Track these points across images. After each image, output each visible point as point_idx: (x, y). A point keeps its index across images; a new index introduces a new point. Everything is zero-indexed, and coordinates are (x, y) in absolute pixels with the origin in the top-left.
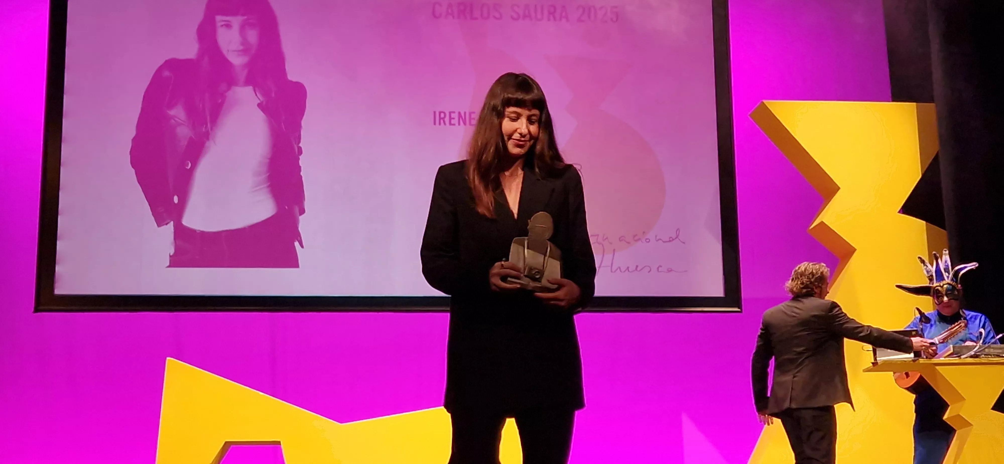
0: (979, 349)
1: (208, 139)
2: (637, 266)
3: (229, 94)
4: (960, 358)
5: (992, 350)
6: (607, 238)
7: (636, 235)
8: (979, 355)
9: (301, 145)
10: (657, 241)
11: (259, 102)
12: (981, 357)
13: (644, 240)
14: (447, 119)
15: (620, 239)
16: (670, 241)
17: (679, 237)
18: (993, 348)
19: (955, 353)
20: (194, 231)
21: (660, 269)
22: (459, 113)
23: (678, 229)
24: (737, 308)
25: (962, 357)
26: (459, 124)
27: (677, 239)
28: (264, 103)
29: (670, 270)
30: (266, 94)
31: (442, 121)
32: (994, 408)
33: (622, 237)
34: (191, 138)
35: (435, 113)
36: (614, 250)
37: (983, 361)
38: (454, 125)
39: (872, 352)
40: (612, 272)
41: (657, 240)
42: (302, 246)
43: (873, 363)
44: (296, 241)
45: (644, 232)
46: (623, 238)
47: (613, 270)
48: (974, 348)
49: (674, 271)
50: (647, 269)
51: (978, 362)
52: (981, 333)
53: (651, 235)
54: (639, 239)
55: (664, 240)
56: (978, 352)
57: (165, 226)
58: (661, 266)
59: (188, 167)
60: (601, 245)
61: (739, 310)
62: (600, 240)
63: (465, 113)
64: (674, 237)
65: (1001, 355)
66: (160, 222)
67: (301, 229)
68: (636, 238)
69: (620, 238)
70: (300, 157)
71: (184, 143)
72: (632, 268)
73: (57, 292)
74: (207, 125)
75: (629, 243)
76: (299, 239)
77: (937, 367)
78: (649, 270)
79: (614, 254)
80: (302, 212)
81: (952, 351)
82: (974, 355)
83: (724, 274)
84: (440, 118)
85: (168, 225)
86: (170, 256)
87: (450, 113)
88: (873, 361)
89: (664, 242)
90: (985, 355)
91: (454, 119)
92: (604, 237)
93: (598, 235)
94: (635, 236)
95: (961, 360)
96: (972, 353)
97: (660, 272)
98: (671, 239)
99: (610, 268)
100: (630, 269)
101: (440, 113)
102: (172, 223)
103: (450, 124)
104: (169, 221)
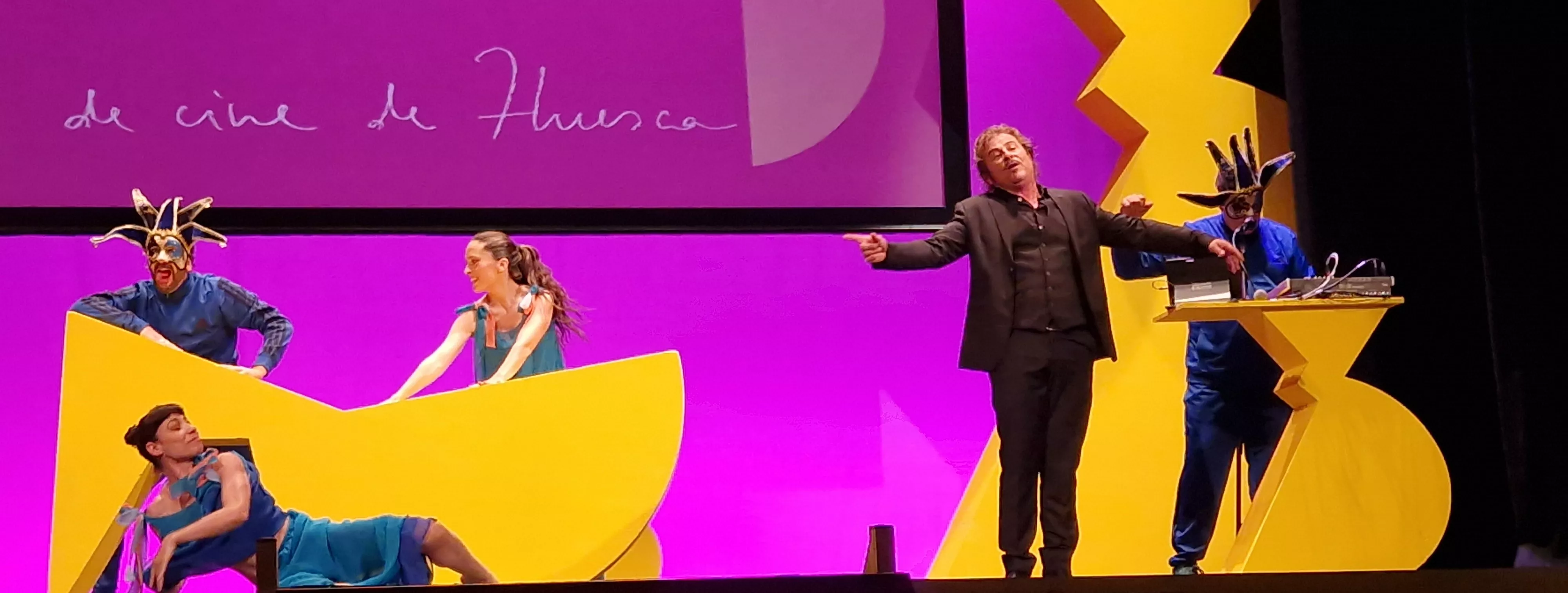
0: (1329, 284)
4: (1300, 298)
5: (1349, 286)
8: (1330, 294)
12: (1333, 296)
18: (1350, 283)
19: (1293, 290)
25: (1304, 296)
32: (1350, 375)
37: (1336, 303)
39: (1167, 291)
43: (1168, 308)
48: (1322, 283)
51: (1328, 303)
52: (1333, 260)
56: (1329, 289)
65: (1363, 293)
77: (1266, 313)
81: (1288, 288)
82: (1323, 293)
83: (945, 172)
88: (1169, 305)
90: (1339, 293)
95: (1302, 301)
96: (1319, 291)
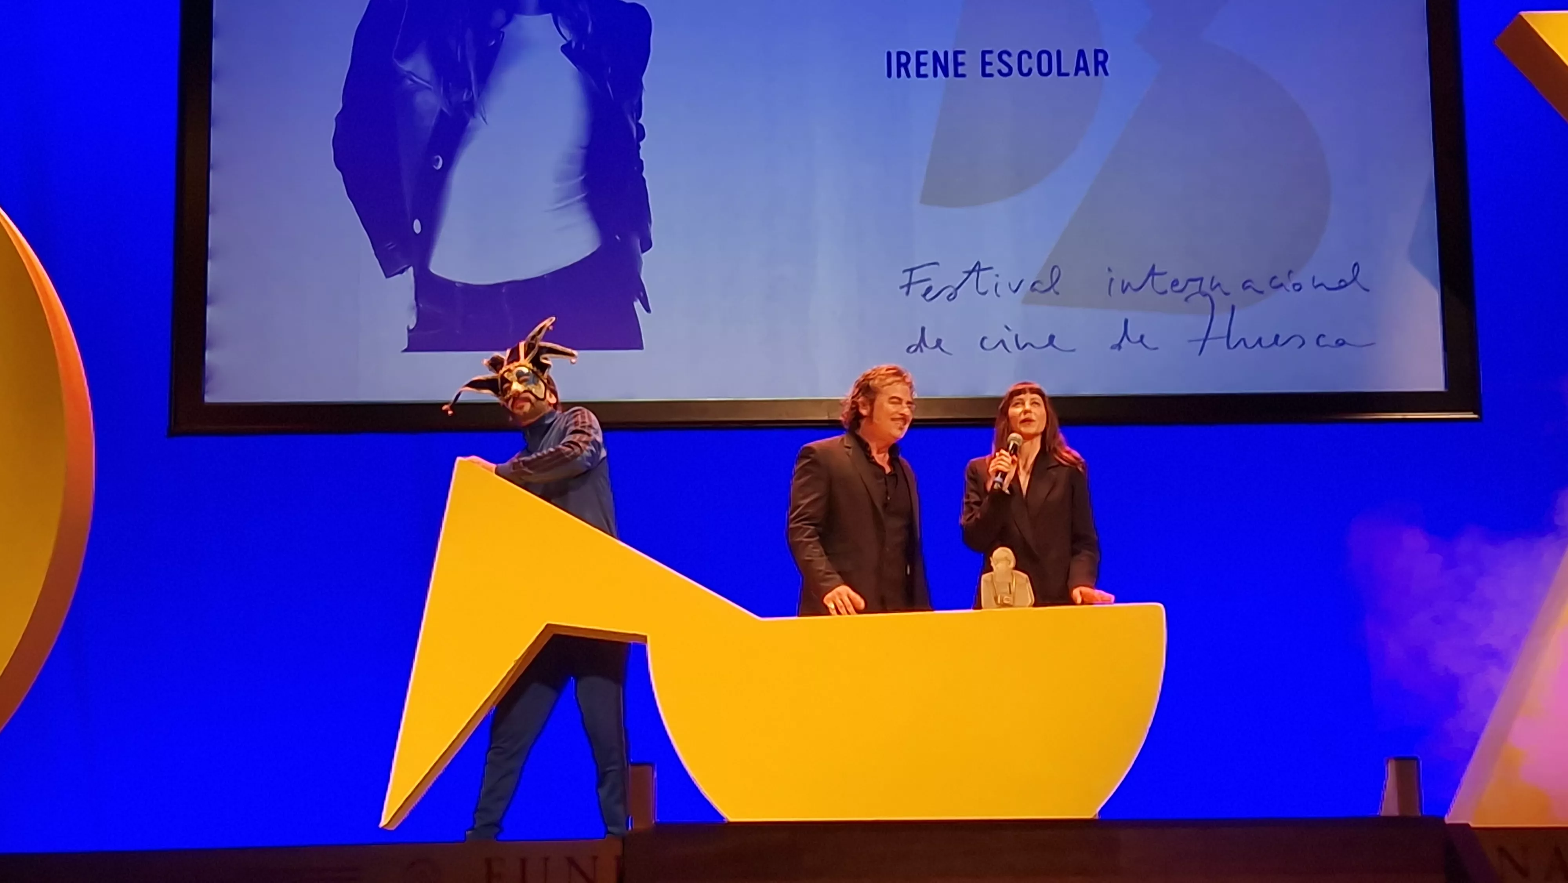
1: (473, 114)
2: (1277, 337)
3: (510, 30)
6: (1219, 285)
7: (1274, 278)
9: (641, 121)
10: (1316, 287)
11: (565, 42)
13: (1290, 287)
14: (912, 67)
15: (1245, 286)
16: (1340, 287)
17: (1359, 278)
20: (449, 285)
21: (1322, 341)
22: (935, 54)
23: (1355, 265)
24: (1472, 413)
26: (935, 75)
27: (1354, 284)
28: (574, 45)
29: (1341, 342)
30: (577, 28)
31: (903, 70)
33: (1249, 281)
34: (442, 111)
35: (889, 54)
36: (1233, 308)
38: (925, 76)
40: (1229, 347)
41: (1316, 284)
42: (648, 310)
44: (636, 301)
45: (1290, 272)
46: (1248, 284)
47: (1232, 346)
49: (1348, 344)
50: (1297, 341)
53: (1303, 277)
54: (1282, 285)
55: (1328, 286)
57: (398, 276)
58: (1322, 336)
59: (437, 166)
60: (1208, 298)
61: (1476, 416)
62: (1206, 287)
63: (946, 53)
64: (1348, 281)
66: (390, 268)
67: (645, 276)
68: (1275, 283)
69: (1243, 285)
70: (641, 143)
71: (431, 122)
72: (1268, 340)
73: (208, 399)
74: (470, 89)
75: (1261, 292)
76: (642, 294)
78: (1301, 342)
79: (1232, 315)
80: (647, 245)
83: (1446, 348)
84: (899, 65)
85: (404, 274)
86: (409, 331)
87: (919, 54)
89: (1329, 289)
91: (925, 64)
92: (1212, 284)
93: (1201, 279)
94: (1272, 280)
97: (1323, 346)
98: (1343, 284)
99: (1225, 339)
100: (1265, 343)
101: (899, 54)
102: (411, 269)
103: (919, 75)
104: (405, 266)
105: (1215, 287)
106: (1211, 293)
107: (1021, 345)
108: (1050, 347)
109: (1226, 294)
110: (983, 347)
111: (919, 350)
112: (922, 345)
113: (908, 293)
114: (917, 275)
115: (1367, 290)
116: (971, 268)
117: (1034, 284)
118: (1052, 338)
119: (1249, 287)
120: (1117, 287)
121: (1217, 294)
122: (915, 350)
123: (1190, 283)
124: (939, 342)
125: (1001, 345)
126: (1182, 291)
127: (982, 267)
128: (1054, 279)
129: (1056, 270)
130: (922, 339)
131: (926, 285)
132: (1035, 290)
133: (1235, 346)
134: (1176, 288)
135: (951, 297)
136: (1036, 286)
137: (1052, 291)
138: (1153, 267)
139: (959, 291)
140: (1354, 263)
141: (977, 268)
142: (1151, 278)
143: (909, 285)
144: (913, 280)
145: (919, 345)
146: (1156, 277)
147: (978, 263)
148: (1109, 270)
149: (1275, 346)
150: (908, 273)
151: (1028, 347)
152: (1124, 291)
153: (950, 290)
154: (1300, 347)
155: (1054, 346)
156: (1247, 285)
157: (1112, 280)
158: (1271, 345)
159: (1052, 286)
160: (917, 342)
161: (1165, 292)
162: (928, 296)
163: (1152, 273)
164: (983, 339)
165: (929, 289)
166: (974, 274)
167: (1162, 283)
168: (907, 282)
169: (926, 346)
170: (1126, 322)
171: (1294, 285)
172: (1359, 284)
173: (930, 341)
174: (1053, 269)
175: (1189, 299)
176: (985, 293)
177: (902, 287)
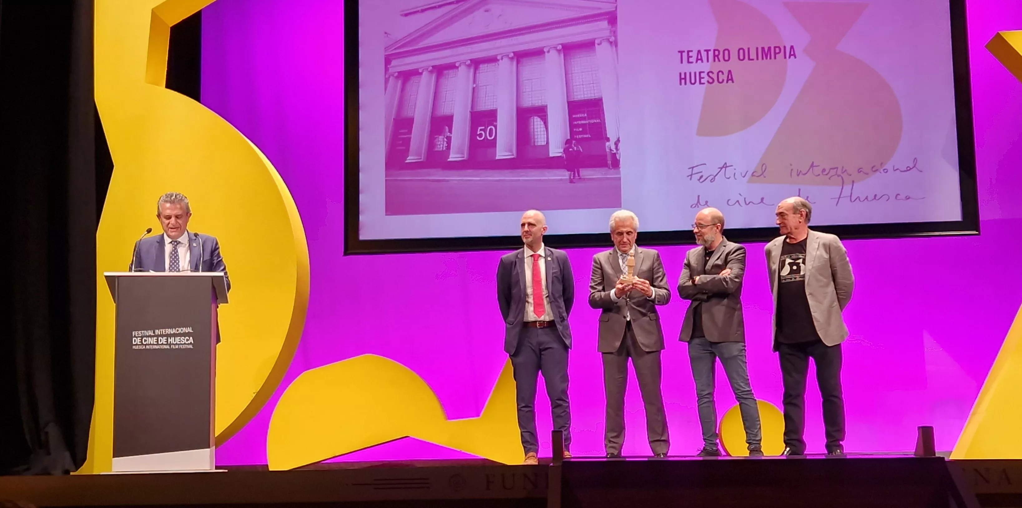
2: (876, 196)
6: (846, 170)
7: (874, 166)
10: (895, 171)
13: (882, 170)
15: (859, 171)
16: (908, 170)
17: (917, 166)
21: (899, 197)
23: (915, 158)
24: (975, 231)
27: (914, 168)
29: (908, 197)
33: (861, 168)
36: (853, 182)
40: (851, 201)
41: (895, 169)
45: (882, 164)
47: (853, 201)
49: (912, 198)
50: (886, 197)
53: (888, 166)
54: (877, 170)
55: (901, 170)
58: (899, 194)
60: (840, 177)
61: (977, 233)
62: (839, 172)
64: (911, 167)
72: (871, 197)
75: (867, 174)
78: (888, 198)
79: (853, 185)
83: (962, 199)
89: (902, 171)
92: (842, 170)
93: (837, 168)
94: (873, 168)
97: (899, 200)
98: (908, 169)
99: (849, 198)
100: (869, 199)
105: (844, 172)
106: (842, 175)
107: (747, 203)
108: (762, 203)
109: (850, 175)
110: (728, 204)
111: (697, 206)
112: (698, 204)
113: (691, 179)
114: (695, 170)
115: (921, 171)
116: (721, 166)
117: (753, 172)
118: (762, 199)
119: (861, 171)
120: (794, 173)
121: (844, 175)
122: (696, 206)
123: (831, 170)
124: (707, 202)
125: (737, 203)
126: (827, 175)
127: (728, 165)
128: (763, 170)
129: (764, 165)
130: (698, 201)
131: (700, 174)
132: (754, 176)
133: (854, 201)
134: (824, 173)
135: (712, 181)
136: (754, 174)
137: (762, 176)
138: (813, 162)
139: (716, 177)
140: (914, 158)
141: (725, 166)
142: (811, 169)
143: (691, 175)
144: (693, 173)
145: (697, 204)
146: (814, 168)
147: (726, 163)
148: (791, 165)
149: (874, 200)
150: (691, 169)
151: (751, 203)
152: (798, 175)
153: (712, 177)
154: (887, 200)
155: (763, 203)
156: (860, 170)
157: (792, 170)
158: (873, 200)
159: (763, 173)
160: (696, 203)
161: (819, 175)
162: (701, 181)
163: (812, 166)
164: (729, 200)
165: (701, 177)
166: (724, 169)
167: (818, 170)
168: (691, 174)
169: (700, 204)
170: (800, 190)
171: (884, 170)
172: (916, 168)
173: (702, 202)
174: (763, 166)
175: (831, 178)
176: (729, 178)
177: (688, 176)
